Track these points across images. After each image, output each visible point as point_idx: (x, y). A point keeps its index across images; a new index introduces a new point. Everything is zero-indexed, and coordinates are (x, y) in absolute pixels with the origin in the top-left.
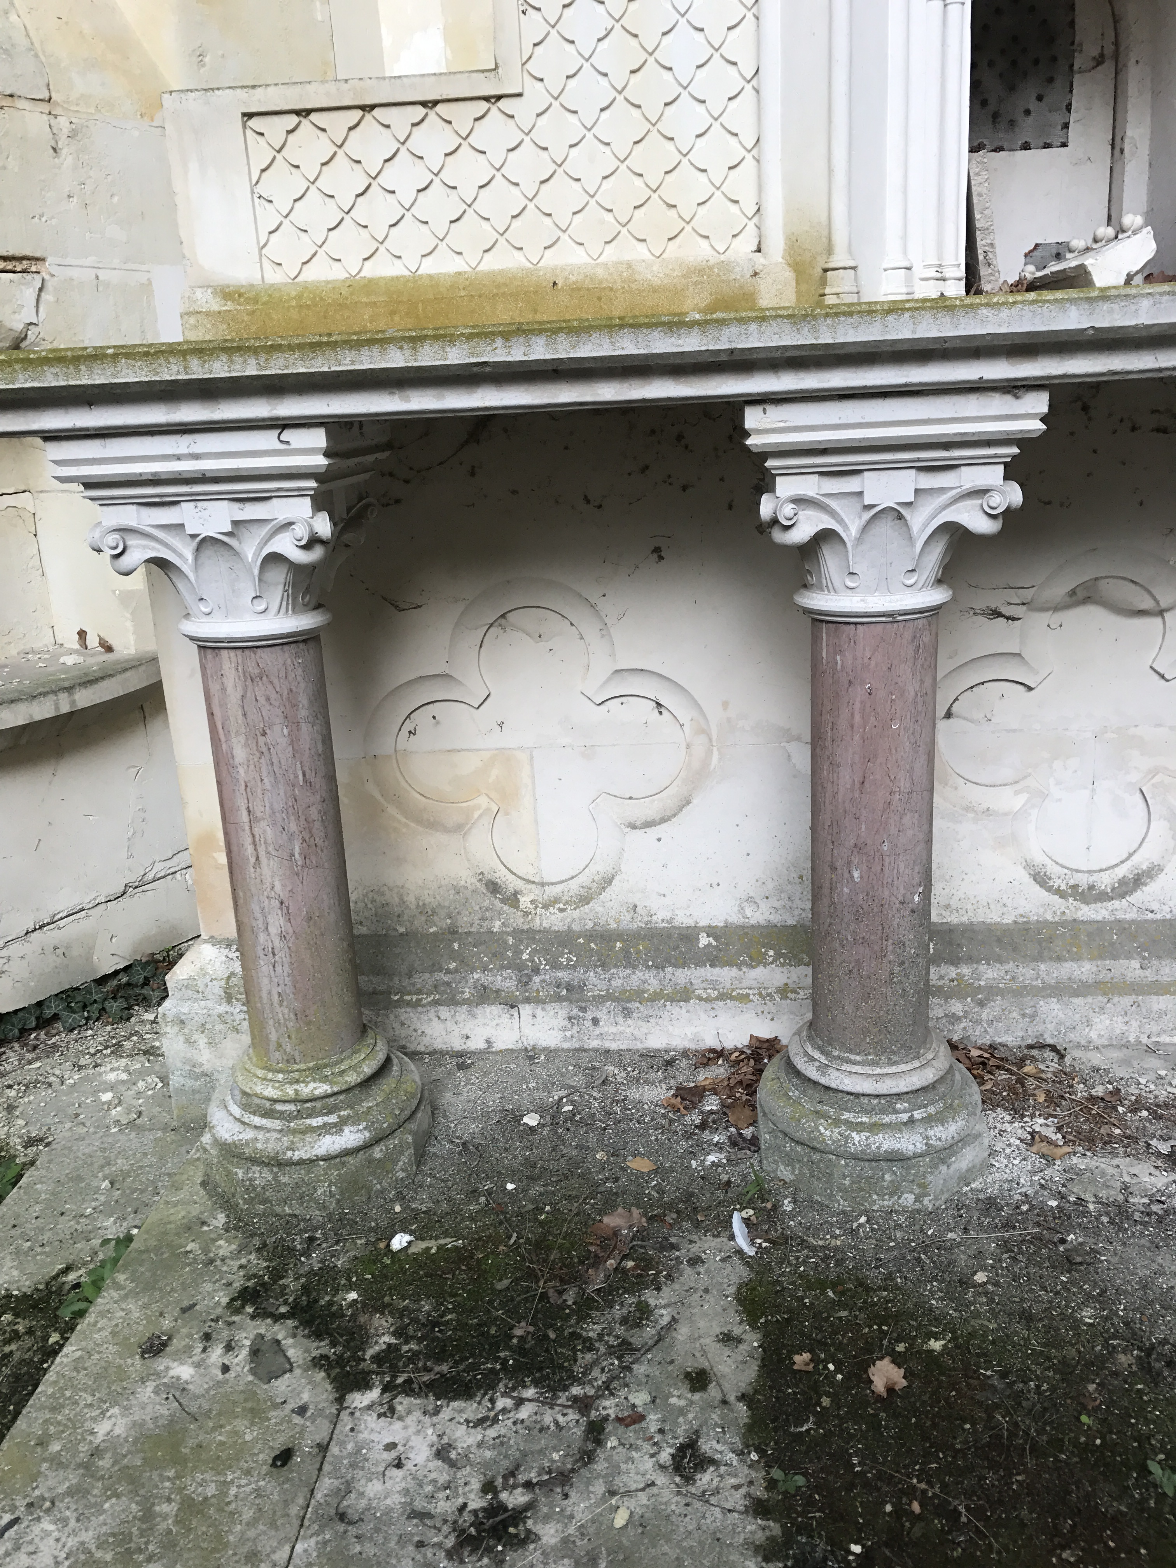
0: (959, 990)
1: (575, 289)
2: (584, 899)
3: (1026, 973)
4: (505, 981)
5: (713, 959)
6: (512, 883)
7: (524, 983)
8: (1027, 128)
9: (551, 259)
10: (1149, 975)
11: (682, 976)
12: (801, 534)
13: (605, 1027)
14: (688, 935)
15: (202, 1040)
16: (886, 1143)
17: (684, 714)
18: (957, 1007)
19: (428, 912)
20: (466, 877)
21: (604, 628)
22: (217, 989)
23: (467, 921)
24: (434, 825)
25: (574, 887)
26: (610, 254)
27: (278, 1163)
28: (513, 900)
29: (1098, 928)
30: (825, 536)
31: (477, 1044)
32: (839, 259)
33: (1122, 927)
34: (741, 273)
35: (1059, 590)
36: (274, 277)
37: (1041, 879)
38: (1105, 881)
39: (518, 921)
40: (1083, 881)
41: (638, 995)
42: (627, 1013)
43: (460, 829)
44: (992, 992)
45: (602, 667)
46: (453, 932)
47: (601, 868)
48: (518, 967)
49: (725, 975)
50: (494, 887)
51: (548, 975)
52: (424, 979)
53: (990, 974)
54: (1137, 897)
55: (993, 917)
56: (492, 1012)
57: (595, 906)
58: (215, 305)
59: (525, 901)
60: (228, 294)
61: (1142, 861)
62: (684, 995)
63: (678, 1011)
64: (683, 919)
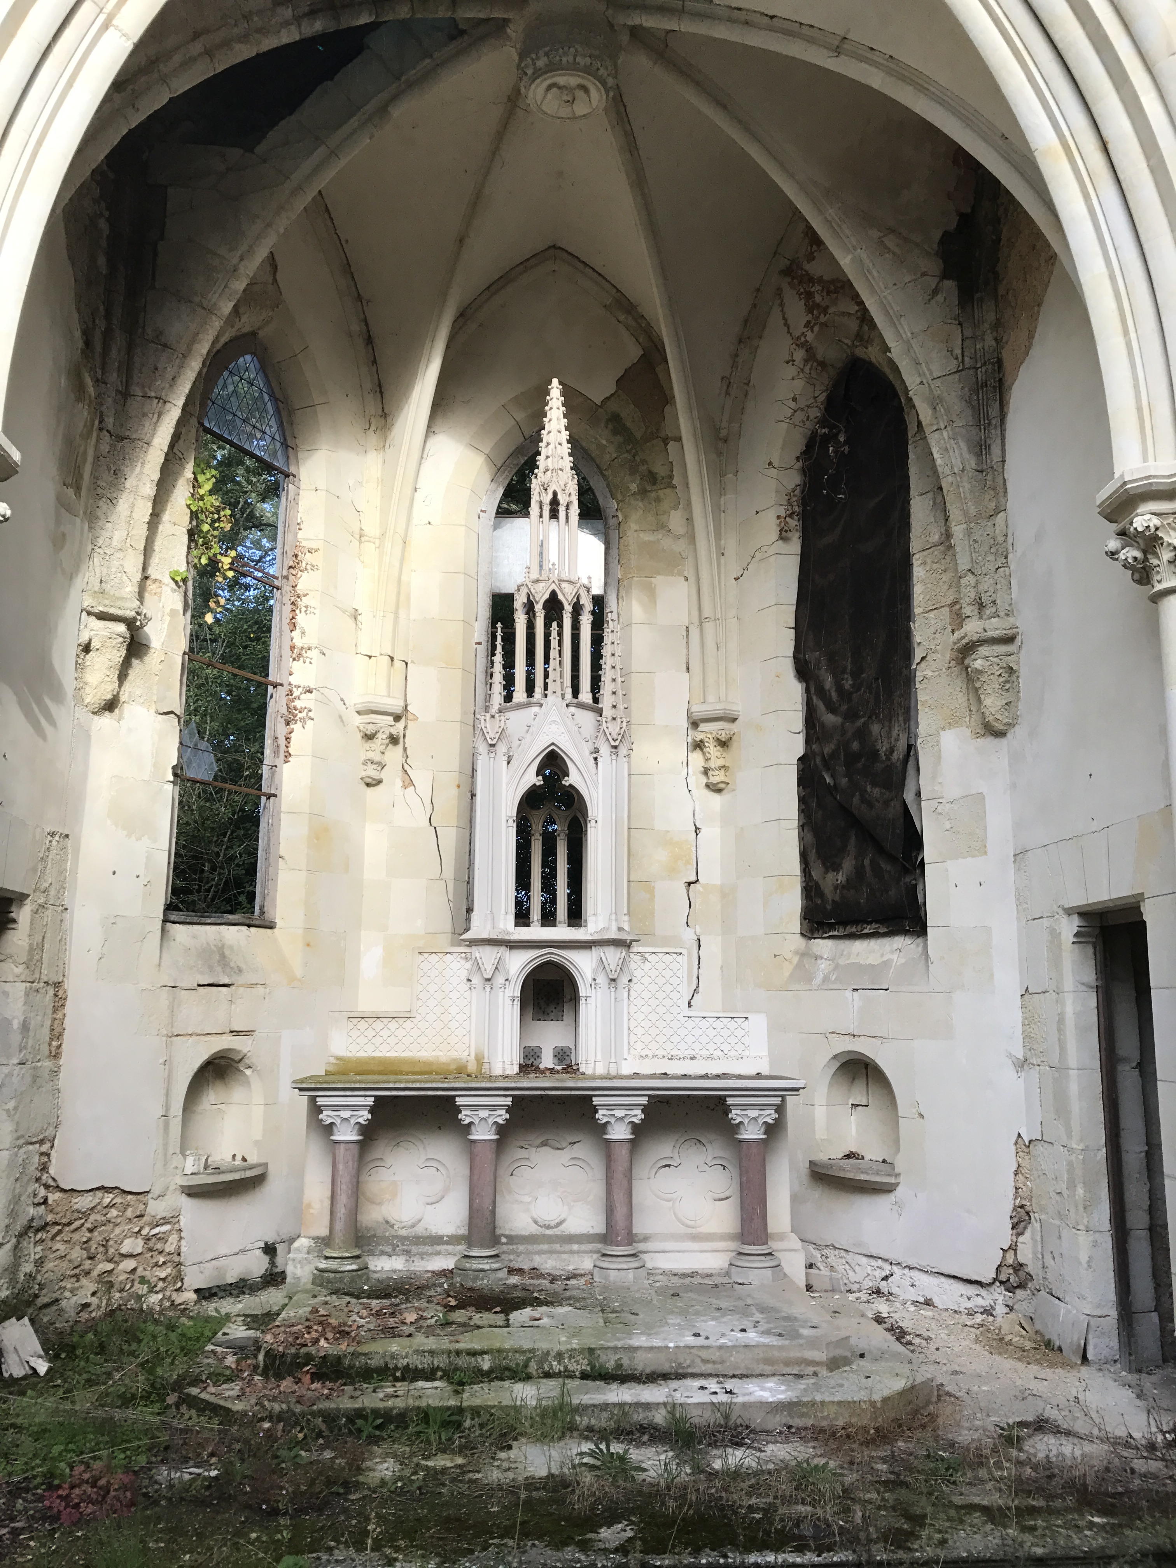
0: (513, 1252)
1: (424, 1063)
2: (413, 1226)
3: (530, 1247)
4: (389, 1249)
5: (447, 1243)
6: (393, 1222)
7: (394, 1250)
8: (552, 1016)
9: (419, 1054)
10: (562, 1249)
11: (438, 1248)
12: (466, 1122)
13: (416, 1263)
14: (441, 1237)
15: (299, 1266)
16: (481, 1266)
17: (444, 1172)
18: (512, 1257)
19: (368, 1229)
20: (381, 1219)
21: (424, 1148)
22: (305, 1250)
23: (379, 1233)
24: (373, 1203)
25: (410, 1223)
26: (434, 1054)
27: (335, 1272)
28: (392, 1226)
29: (550, 1236)
30: (471, 1123)
31: (379, 1268)
32: (486, 1060)
33: (556, 1236)
34: (464, 1061)
35: (539, 1141)
36: (349, 1054)
37: (536, 1222)
38: (553, 1224)
39: (394, 1233)
40: (547, 1223)
41: (426, 1254)
42: (422, 1259)
43: (380, 1204)
44: (521, 1253)
45: (423, 1158)
46: (374, 1236)
47: (418, 1217)
48: (393, 1245)
49: (450, 1248)
50: (387, 1222)
51: (401, 1247)
52: (366, 1248)
53: (521, 1248)
54: (561, 1228)
55: (523, 1233)
56: (384, 1258)
57: (416, 1229)
58: (335, 1061)
59: (396, 1227)
60: (338, 1058)
61: (562, 1218)
62: (438, 1253)
63: (436, 1258)
64: (440, 1233)
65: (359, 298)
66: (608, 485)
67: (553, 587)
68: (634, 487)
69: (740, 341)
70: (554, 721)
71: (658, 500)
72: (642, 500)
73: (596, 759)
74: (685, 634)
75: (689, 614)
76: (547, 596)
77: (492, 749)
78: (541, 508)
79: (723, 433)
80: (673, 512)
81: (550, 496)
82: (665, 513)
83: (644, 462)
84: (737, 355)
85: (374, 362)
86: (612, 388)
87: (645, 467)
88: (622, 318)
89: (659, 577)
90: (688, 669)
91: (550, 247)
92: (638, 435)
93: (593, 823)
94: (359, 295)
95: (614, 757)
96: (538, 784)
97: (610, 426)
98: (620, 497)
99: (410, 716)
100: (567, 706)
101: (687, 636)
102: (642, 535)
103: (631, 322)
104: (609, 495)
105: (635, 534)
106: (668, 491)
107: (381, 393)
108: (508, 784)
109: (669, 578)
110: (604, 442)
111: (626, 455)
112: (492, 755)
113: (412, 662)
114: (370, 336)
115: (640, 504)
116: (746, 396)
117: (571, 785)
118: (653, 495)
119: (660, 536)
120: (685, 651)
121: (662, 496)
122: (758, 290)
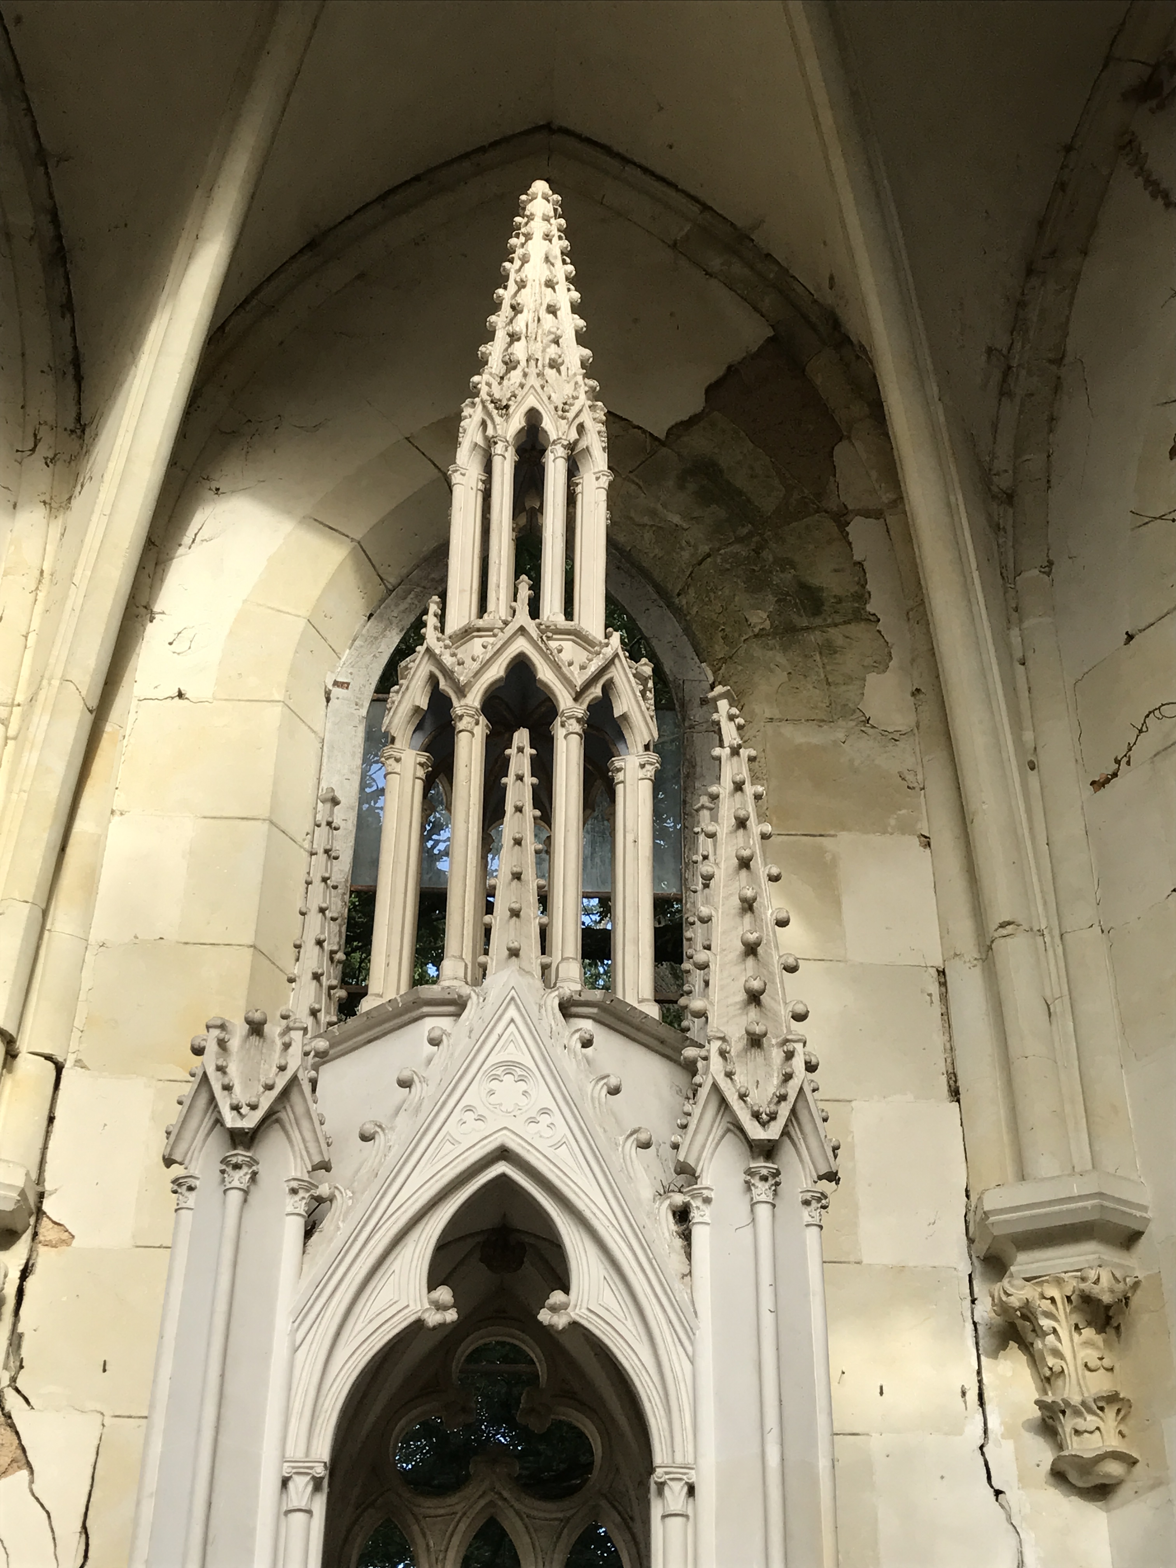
65: (41, 157)
66: (687, 630)
67: (521, 645)
68: (759, 619)
69: (1030, 272)
70: (510, 1066)
71: (829, 649)
72: (785, 649)
73: (682, 1215)
74: (934, 988)
75: (945, 932)
76: (497, 671)
77: (241, 1155)
78: (488, 468)
79: (1003, 482)
80: (872, 678)
81: (517, 422)
82: (849, 679)
83: (785, 563)
84: (1021, 304)
85: (68, 307)
86: (695, 403)
87: (788, 576)
88: (716, 263)
89: (844, 836)
90: (955, 1094)
91: (538, 129)
92: (768, 504)
93: (675, 1495)
94: (40, 149)
95: (762, 1190)
96: (433, 1318)
97: (691, 486)
98: (720, 650)
99: (46, 1231)
100: (567, 1009)
101: (944, 998)
102: (787, 730)
103: (738, 269)
104: (690, 651)
105: (769, 727)
106: (856, 630)
107: (79, 379)
108: (300, 1316)
109: (876, 839)
110: (676, 519)
111: (736, 548)
112: (239, 1178)
113: (79, 1063)
114: (61, 248)
115: (780, 658)
116: (1057, 388)
117: (575, 1325)
118: (815, 637)
119: (840, 735)
120: (939, 1040)
121: (840, 641)
122: (1068, 149)
